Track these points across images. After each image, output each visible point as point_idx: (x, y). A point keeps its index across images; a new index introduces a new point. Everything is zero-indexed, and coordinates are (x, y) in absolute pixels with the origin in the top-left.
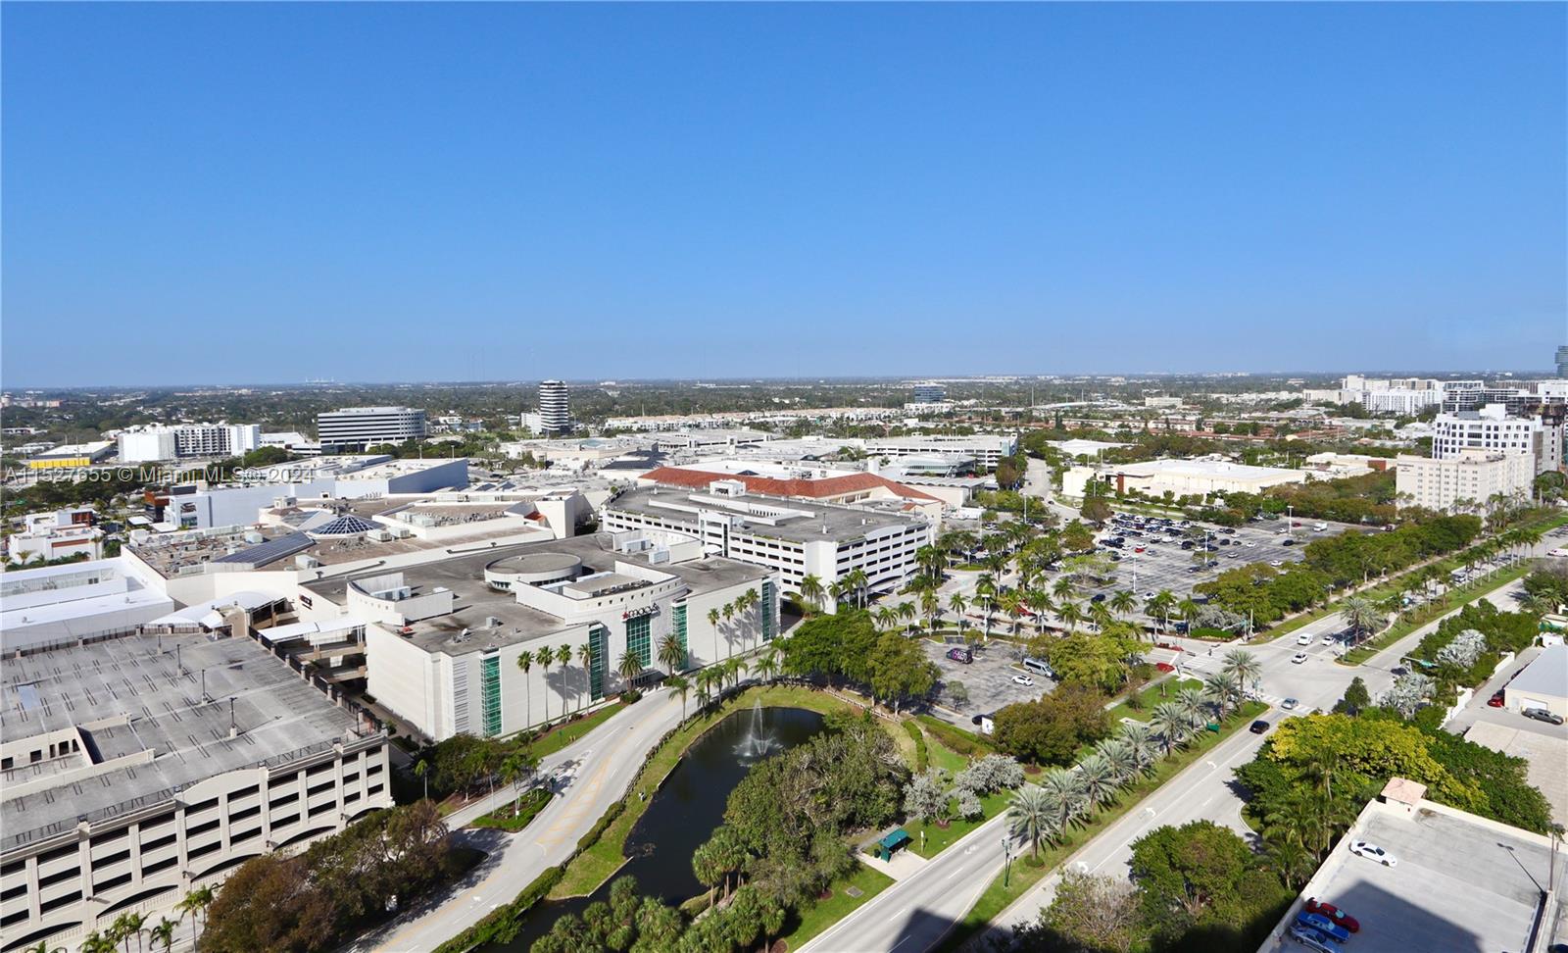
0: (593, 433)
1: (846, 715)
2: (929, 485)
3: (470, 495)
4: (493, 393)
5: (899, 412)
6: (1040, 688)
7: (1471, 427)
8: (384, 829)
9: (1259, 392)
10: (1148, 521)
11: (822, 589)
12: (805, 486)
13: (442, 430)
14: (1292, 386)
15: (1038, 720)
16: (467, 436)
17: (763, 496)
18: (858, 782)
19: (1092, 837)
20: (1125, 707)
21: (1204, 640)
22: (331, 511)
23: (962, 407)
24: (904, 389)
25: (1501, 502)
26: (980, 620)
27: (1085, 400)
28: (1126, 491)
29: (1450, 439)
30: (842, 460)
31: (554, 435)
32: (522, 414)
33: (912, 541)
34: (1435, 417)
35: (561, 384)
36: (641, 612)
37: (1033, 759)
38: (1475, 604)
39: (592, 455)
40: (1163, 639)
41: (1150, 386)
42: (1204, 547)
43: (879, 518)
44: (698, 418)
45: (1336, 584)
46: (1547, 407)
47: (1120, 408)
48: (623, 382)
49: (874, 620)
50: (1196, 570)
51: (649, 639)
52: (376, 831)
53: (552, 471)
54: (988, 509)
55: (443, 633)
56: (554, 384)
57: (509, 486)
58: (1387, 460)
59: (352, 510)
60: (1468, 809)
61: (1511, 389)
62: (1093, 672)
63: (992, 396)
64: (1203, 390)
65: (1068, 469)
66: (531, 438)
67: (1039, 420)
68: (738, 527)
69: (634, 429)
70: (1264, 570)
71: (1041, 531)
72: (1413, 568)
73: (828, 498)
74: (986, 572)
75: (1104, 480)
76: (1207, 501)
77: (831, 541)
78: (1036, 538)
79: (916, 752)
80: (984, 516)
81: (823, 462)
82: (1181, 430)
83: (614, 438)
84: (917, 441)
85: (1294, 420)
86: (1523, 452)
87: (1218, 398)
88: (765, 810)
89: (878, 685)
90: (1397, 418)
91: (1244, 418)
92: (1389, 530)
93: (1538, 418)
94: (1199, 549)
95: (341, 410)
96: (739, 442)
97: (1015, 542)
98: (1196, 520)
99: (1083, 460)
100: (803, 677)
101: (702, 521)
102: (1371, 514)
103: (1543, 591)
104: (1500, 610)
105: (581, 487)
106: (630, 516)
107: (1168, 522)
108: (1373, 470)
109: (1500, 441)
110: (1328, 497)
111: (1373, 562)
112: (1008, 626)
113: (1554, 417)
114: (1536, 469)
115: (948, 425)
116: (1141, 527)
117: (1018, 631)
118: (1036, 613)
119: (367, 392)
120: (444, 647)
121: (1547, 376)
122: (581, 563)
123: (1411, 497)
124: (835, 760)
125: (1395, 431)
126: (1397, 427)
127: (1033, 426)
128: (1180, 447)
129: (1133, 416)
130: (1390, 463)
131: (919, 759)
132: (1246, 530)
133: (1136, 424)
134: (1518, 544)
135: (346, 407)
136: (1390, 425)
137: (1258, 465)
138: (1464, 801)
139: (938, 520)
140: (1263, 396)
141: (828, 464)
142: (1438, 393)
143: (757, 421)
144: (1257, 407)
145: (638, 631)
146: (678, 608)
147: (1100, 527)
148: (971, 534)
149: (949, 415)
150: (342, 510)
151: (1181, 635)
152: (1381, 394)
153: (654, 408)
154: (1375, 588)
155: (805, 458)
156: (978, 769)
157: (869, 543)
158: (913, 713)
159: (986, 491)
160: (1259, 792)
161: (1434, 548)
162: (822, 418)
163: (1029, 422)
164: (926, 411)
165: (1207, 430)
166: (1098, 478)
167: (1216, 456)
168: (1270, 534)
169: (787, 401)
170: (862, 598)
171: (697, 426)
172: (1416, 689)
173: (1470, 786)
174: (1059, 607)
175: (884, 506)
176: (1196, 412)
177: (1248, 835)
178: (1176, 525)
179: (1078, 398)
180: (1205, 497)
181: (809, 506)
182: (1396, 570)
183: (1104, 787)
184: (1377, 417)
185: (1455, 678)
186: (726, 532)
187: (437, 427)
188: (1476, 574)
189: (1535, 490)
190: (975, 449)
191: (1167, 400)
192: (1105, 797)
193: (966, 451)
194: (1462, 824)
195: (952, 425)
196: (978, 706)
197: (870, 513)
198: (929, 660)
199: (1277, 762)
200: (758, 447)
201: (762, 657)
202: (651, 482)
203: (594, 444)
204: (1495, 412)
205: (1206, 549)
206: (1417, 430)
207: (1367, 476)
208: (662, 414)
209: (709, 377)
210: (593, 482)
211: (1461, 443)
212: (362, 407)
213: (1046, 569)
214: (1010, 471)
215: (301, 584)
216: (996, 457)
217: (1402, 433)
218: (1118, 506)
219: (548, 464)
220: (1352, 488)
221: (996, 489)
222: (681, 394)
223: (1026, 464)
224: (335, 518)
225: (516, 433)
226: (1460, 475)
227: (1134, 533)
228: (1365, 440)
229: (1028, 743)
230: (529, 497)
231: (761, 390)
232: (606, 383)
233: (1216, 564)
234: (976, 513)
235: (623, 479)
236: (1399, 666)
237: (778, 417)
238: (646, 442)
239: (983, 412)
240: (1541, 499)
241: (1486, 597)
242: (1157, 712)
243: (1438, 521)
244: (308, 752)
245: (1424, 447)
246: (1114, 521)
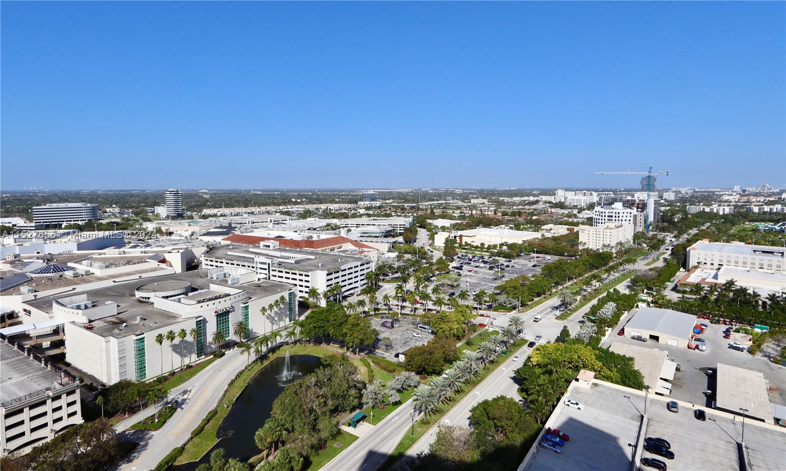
0: (195, 217)
1: (332, 357)
2: (371, 241)
3: (126, 250)
4: (138, 196)
5: (355, 206)
6: (426, 338)
7: (609, 212)
8: (77, 435)
9: (521, 197)
10: (474, 257)
11: (319, 294)
12: (309, 243)
13: (109, 216)
14: (534, 194)
15: (426, 354)
16: (123, 219)
17: (288, 248)
18: (340, 390)
19: (452, 408)
20: (466, 345)
21: (500, 312)
22: (42, 261)
23: (386, 203)
24: (358, 195)
25: (621, 246)
26: (397, 307)
27: (444, 200)
28: (463, 243)
29: (600, 218)
30: (328, 230)
31: (174, 218)
32: (155, 207)
33: (364, 269)
34: (594, 208)
35: (177, 191)
36: (224, 310)
37: (424, 373)
38: (612, 290)
39: (195, 228)
40: (481, 312)
41: (473, 194)
42: (498, 268)
43: (347, 259)
44: (253, 209)
45: (555, 284)
46: (638, 204)
47: (460, 204)
48: (212, 190)
49: (346, 309)
50: (495, 279)
51: (228, 324)
52: (73, 437)
53: (173, 237)
54: (400, 253)
55: (112, 326)
56: (174, 191)
57: (148, 245)
58: (575, 227)
59: (55, 260)
60: (612, 382)
61: (624, 196)
62: (451, 330)
63: (400, 198)
64: (497, 196)
65: (437, 233)
66: (160, 220)
67: (422, 210)
68: (276, 264)
69: (219, 214)
70: (525, 278)
71: (425, 263)
72: (586, 275)
73: (321, 249)
74: (400, 283)
75: (453, 238)
76: (500, 247)
77: (324, 270)
78: (422, 266)
79: (367, 374)
80: (398, 257)
81: (318, 231)
82: (488, 214)
83: (207, 220)
84: (364, 220)
85: (535, 210)
86: (629, 223)
87: (503, 200)
88: (293, 408)
89: (348, 341)
90: (578, 209)
91: (514, 209)
92: (576, 259)
93: (635, 208)
94: (496, 270)
95: (47, 205)
96: (274, 221)
97: (413, 269)
98: (495, 256)
99: (444, 229)
100: (310, 339)
101: (256, 262)
102: (569, 252)
103: (638, 284)
104: (622, 293)
105: (189, 245)
106: (217, 260)
107: (482, 257)
108: (569, 232)
109: (620, 219)
110: (551, 244)
111: (570, 273)
112: (410, 309)
113: (641, 208)
114: (634, 231)
115: (379, 212)
116: (470, 260)
117: (415, 311)
118: (423, 302)
119: (62, 195)
120: (113, 334)
121: (637, 190)
122: (190, 286)
123: (585, 244)
124: (328, 380)
125: (578, 214)
126: (578, 213)
127: (420, 213)
128: (487, 222)
129: (466, 208)
130: (576, 229)
131: (369, 376)
132: (516, 260)
133: (467, 212)
134: (628, 264)
135: (50, 203)
136: (575, 211)
137: (521, 230)
138: (610, 378)
139: (376, 259)
140: (523, 199)
141: (321, 232)
142: (595, 198)
143: (284, 210)
144: (520, 204)
145: (223, 320)
146: (245, 307)
147: (452, 260)
148: (392, 265)
149: (380, 207)
150: (49, 260)
151: (489, 310)
152: (572, 198)
153: (229, 204)
154: (571, 285)
155: (309, 229)
156: (398, 379)
157: (342, 271)
158: (366, 354)
159: (398, 244)
160: (525, 380)
161: (594, 266)
162: (317, 209)
163: (418, 211)
164: (368, 206)
165: (499, 214)
166: (451, 237)
167: (503, 226)
168: (527, 262)
169: (299, 201)
170: (339, 298)
171: (252, 213)
172: (589, 330)
173: (612, 371)
174: (434, 299)
175: (349, 252)
176: (494, 206)
177: (520, 401)
178: (486, 258)
179: (441, 199)
180: (499, 246)
181: (311, 253)
182: (580, 277)
183: (457, 383)
184: (570, 208)
185: (604, 324)
186: (269, 267)
187: (105, 214)
188: (611, 277)
189: (634, 240)
190: (393, 224)
191: (481, 200)
192: (458, 389)
193: (389, 225)
194: (610, 388)
195: (381, 212)
196: (397, 349)
197: (343, 256)
198: (373, 328)
199: (533, 366)
200: (285, 224)
201: (289, 330)
202: (229, 242)
203: (196, 223)
204: (618, 206)
205: (500, 269)
206: (587, 214)
207: (566, 235)
208: (234, 207)
209: (257, 188)
210: (196, 243)
211: (605, 220)
212: (60, 203)
213: (428, 281)
214: (409, 234)
215: (24, 302)
216: (403, 227)
217: (580, 215)
218: (460, 250)
219: (171, 234)
220: (560, 240)
221: (403, 243)
222: (243, 197)
223: (417, 231)
224: (45, 265)
225: (152, 217)
226: (605, 234)
227: (468, 263)
228: (566, 219)
229: (421, 365)
230: (160, 251)
231: (286, 195)
232: (203, 191)
233: (504, 276)
234: (394, 255)
235: (213, 241)
236: (582, 319)
237: (295, 208)
238: (225, 221)
239: (396, 206)
240: (636, 244)
241: (616, 287)
242: (480, 347)
243: (596, 254)
244: (31, 397)
245: (590, 222)
246: (458, 257)
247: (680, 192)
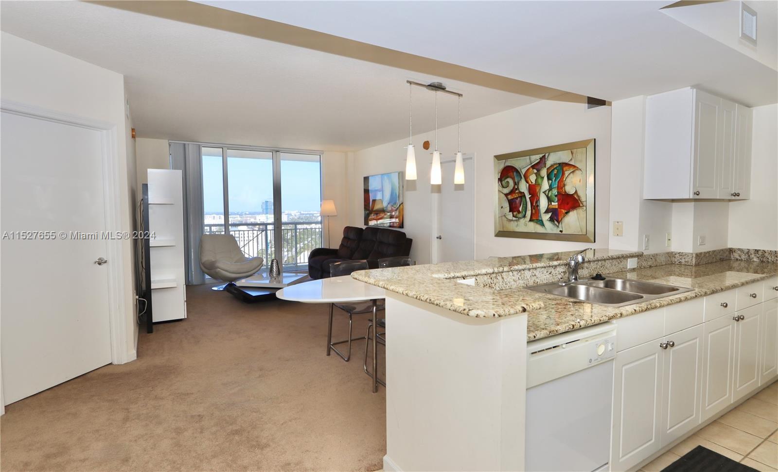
247: (291, 215)
